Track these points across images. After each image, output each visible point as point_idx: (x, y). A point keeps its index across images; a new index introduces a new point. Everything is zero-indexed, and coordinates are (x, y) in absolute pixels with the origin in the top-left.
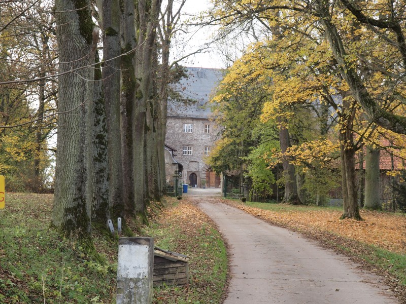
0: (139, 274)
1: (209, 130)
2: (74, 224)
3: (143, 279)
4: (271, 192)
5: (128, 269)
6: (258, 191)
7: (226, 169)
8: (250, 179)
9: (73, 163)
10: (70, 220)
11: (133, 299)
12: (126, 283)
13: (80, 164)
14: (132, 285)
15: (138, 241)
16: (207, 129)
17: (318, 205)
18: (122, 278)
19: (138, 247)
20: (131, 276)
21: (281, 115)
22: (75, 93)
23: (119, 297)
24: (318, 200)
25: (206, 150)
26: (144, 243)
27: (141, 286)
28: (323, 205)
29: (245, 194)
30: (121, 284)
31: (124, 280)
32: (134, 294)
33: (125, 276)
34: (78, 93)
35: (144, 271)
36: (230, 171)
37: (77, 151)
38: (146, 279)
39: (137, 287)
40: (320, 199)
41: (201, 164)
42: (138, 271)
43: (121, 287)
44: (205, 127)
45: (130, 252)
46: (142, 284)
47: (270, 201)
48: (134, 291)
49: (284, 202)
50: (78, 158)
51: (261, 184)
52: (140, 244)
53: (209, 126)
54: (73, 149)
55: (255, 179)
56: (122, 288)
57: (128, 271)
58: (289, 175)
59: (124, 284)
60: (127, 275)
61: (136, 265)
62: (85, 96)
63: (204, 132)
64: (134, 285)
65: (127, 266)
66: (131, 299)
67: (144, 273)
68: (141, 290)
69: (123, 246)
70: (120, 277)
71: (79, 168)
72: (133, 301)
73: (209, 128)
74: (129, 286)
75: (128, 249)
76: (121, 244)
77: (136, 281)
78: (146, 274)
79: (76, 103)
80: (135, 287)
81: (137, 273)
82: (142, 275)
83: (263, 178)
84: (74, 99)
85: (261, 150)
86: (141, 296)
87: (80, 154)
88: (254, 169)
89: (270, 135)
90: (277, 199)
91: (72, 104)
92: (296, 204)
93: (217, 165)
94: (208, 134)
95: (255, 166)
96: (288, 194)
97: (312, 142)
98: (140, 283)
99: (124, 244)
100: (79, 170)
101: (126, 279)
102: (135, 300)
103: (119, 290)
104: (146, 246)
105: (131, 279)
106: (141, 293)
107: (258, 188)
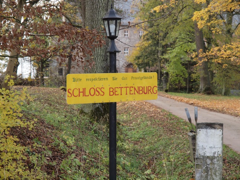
0: (215, 153)
1: (127, 35)
2: (101, 111)
3: (218, 157)
4: (184, 84)
5: (205, 149)
6: (173, 83)
7: (147, 66)
8: (167, 74)
9: (100, 62)
10: (98, 108)
11: (210, 173)
12: (203, 160)
13: (106, 62)
14: (209, 162)
15: (213, 126)
16: (126, 33)
17: (224, 95)
18: (200, 156)
19: (213, 130)
20: (208, 154)
21: (215, 22)
22: (101, 4)
23: (198, 171)
24: (224, 91)
25: (125, 50)
26: (218, 128)
27: (216, 162)
28: (228, 94)
29: (164, 86)
30: (199, 160)
31: (202, 157)
32: (211, 169)
33: (203, 155)
34: (104, 4)
35: (219, 150)
36: (149, 67)
37: (103, 52)
38: (220, 157)
39: (213, 163)
40: (225, 90)
41: (121, 62)
42: (214, 150)
43: (199, 163)
44: (124, 32)
45: (206, 135)
46: (217, 161)
47: (181, 91)
48: (210, 166)
49: (199, 93)
50: (104, 57)
51: (177, 77)
52: (215, 128)
53: (127, 31)
54: (100, 50)
55: (172, 73)
56: (201, 164)
57: (205, 150)
58: (203, 71)
59: (202, 161)
60: (205, 153)
61: (212, 145)
62: (109, 6)
63: (123, 36)
64: (210, 162)
65: (205, 146)
66: (208, 173)
67: (218, 152)
68: (216, 166)
69: (201, 130)
70: (199, 155)
71: (104, 66)
72: (210, 175)
73: (127, 33)
74: (206, 163)
75: (205, 133)
76: (199, 128)
77: (212, 158)
78: (220, 153)
79: (102, 12)
80: (211, 164)
81: (213, 152)
82: (216, 153)
83: (177, 73)
84: (100, 9)
85: (176, 51)
86: (216, 171)
87: (105, 54)
88: (171, 66)
89: (184, 39)
90: (188, 90)
91: (98, 14)
92: (209, 94)
93: (139, 63)
94: (127, 38)
95: (171, 64)
96: (203, 86)
97: (232, 43)
98: (216, 160)
99: (202, 128)
100: (105, 67)
101: (204, 157)
102: (212, 174)
103: (198, 166)
104: (220, 130)
105: (208, 157)
106: (216, 169)
107: (174, 81)
